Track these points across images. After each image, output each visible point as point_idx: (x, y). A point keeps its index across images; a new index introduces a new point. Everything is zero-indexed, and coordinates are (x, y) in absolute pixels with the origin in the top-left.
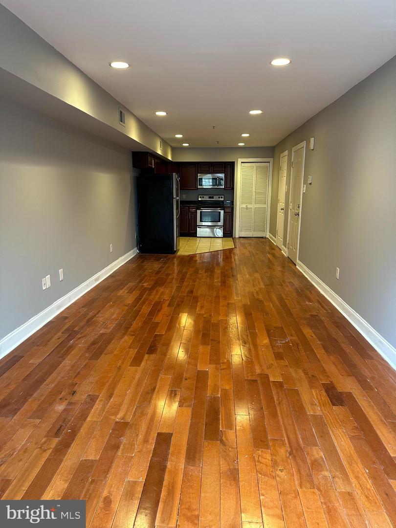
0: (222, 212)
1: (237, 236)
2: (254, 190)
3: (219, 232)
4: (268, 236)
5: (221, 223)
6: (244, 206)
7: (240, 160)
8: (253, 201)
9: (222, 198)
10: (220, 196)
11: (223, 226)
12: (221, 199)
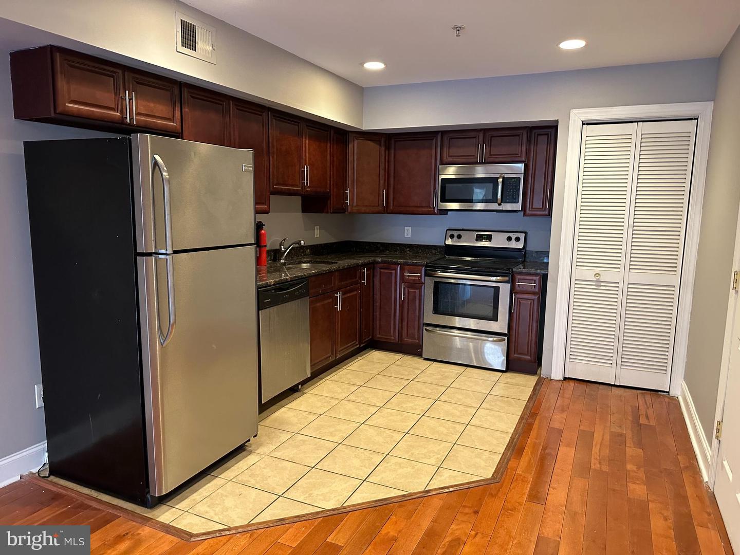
0: (505, 289)
1: (557, 374)
2: (627, 218)
3: (495, 354)
4: (676, 392)
5: (501, 325)
6: (588, 273)
7: (578, 116)
8: (624, 260)
9: (518, 239)
10: (513, 236)
11: (508, 335)
12: (513, 245)
